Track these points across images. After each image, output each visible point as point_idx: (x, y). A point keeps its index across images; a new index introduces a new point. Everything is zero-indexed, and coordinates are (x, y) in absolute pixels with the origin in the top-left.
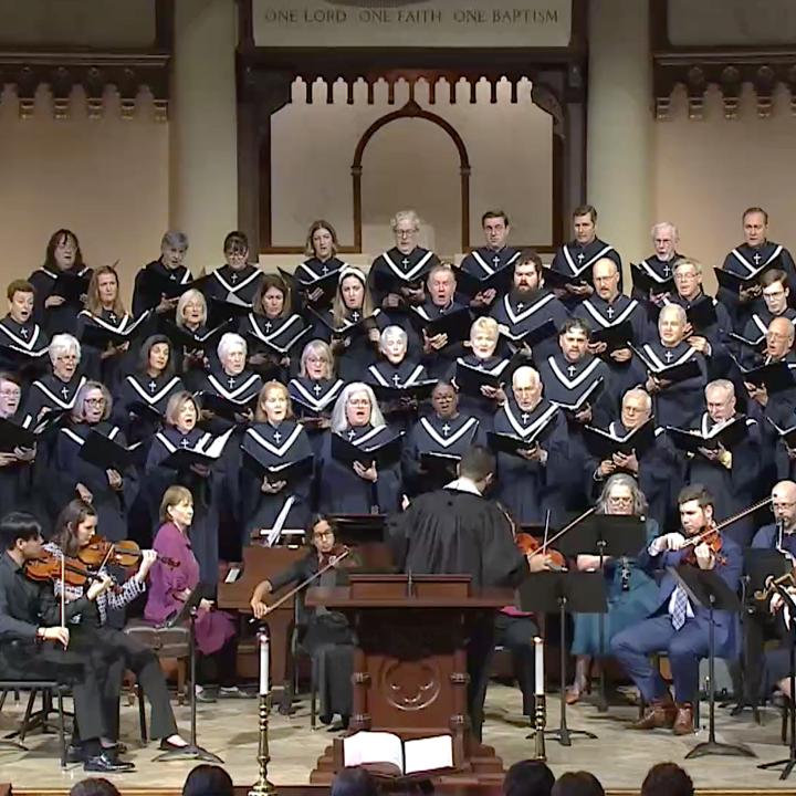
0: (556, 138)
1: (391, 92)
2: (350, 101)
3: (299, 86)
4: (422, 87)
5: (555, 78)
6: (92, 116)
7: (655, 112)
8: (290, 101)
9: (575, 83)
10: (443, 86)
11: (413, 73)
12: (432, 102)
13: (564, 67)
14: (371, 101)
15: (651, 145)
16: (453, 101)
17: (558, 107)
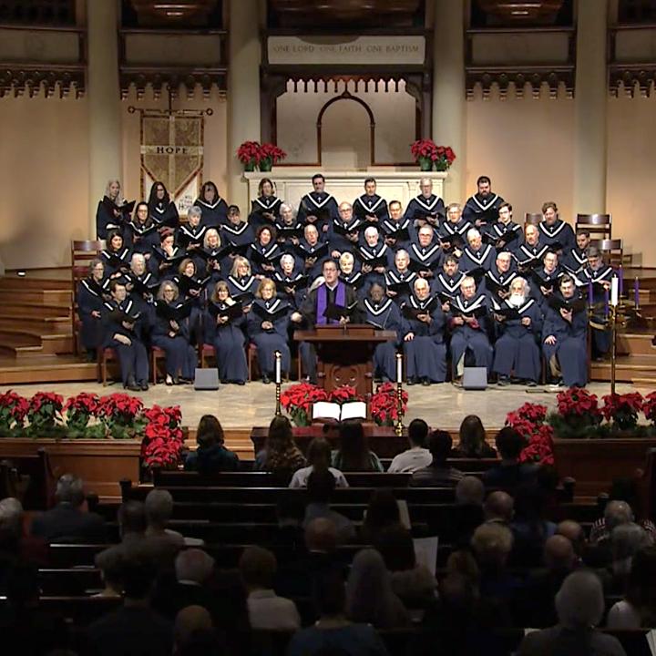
0: (417, 110)
1: (336, 86)
2: (316, 91)
3: (291, 83)
4: (351, 84)
5: (417, 80)
6: (189, 99)
7: (467, 96)
8: (286, 91)
9: (427, 82)
10: (362, 83)
11: (346, 77)
12: (356, 91)
13: (422, 74)
14: (326, 91)
15: (464, 112)
16: (366, 91)
17: (418, 93)
